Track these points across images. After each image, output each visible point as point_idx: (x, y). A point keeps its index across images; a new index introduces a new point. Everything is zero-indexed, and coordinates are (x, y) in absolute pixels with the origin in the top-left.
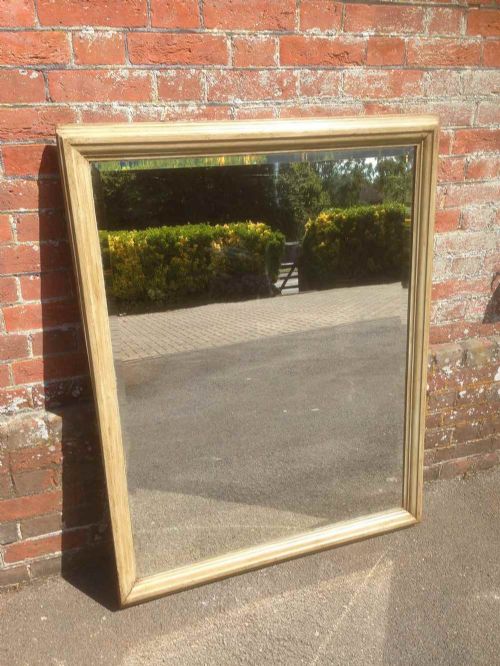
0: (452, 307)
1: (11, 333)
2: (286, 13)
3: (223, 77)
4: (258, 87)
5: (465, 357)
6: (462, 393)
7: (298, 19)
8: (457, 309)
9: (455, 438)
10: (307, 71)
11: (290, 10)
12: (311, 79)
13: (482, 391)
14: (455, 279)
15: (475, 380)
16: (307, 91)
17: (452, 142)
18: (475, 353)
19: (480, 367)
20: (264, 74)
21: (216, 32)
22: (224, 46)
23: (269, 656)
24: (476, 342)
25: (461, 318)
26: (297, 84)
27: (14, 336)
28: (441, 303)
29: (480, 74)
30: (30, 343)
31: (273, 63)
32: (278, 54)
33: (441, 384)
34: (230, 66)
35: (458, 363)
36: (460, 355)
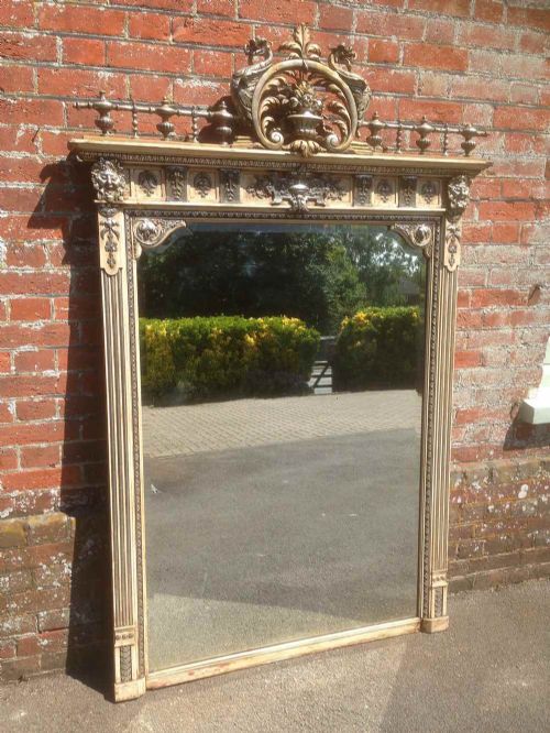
0: (478, 431)
5: (491, 474)
6: (491, 508)
8: (483, 432)
9: (486, 550)
13: (508, 506)
14: (479, 407)
15: (501, 496)
17: (471, 298)
18: (500, 472)
19: (505, 485)
23: (325, 722)
24: (501, 463)
25: (487, 441)
28: (469, 426)
29: (490, 248)
33: (472, 498)
35: (485, 480)
36: (486, 472)
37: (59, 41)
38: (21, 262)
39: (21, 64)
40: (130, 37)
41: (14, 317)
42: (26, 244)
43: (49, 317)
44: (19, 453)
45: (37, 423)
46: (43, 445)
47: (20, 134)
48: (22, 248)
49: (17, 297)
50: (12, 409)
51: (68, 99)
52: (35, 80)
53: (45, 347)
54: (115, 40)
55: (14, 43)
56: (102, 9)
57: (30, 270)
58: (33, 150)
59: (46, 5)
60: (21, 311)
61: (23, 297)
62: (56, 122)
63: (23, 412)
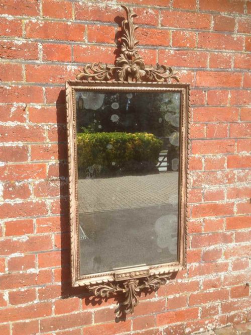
1: (85, 311)
2: (230, 145)
3: (200, 175)
4: (216, 179)
7: (236, 148)
10: (240, 170)
11: (233, 143)
12: (242, 174)
16: (240, 179)
20: (219, 173)
21: (197, 156)
22: (201, 162)
26: (236, 177)
27: (86, 312)
30: (93, 316)
31: (224, 168)
32: (226, 164)
34: (203, 170)
37: (40, 46)
38: (13, 196)
39: (13, 62)
40: (88, 42)
41: (7, 234)
42: (17, 184)
43: (32, 232)
44: (11, 327)
45: (23, 305)
46: (27, 321)
47: (13, 110)
48: (14, 186)
49: (10, 220)
50: (6, 297)
51: (47, 84)
52: (24, 73)
53: (29, 253)
54: (78, 45)
55: (9, 48)
56: (69, 23)
57: (19, 201)
58: (22, 120)
59: (30, 22)
60: (13, 229)
61: (15, 220)
62: (39, 101)
63: (14, 298)
